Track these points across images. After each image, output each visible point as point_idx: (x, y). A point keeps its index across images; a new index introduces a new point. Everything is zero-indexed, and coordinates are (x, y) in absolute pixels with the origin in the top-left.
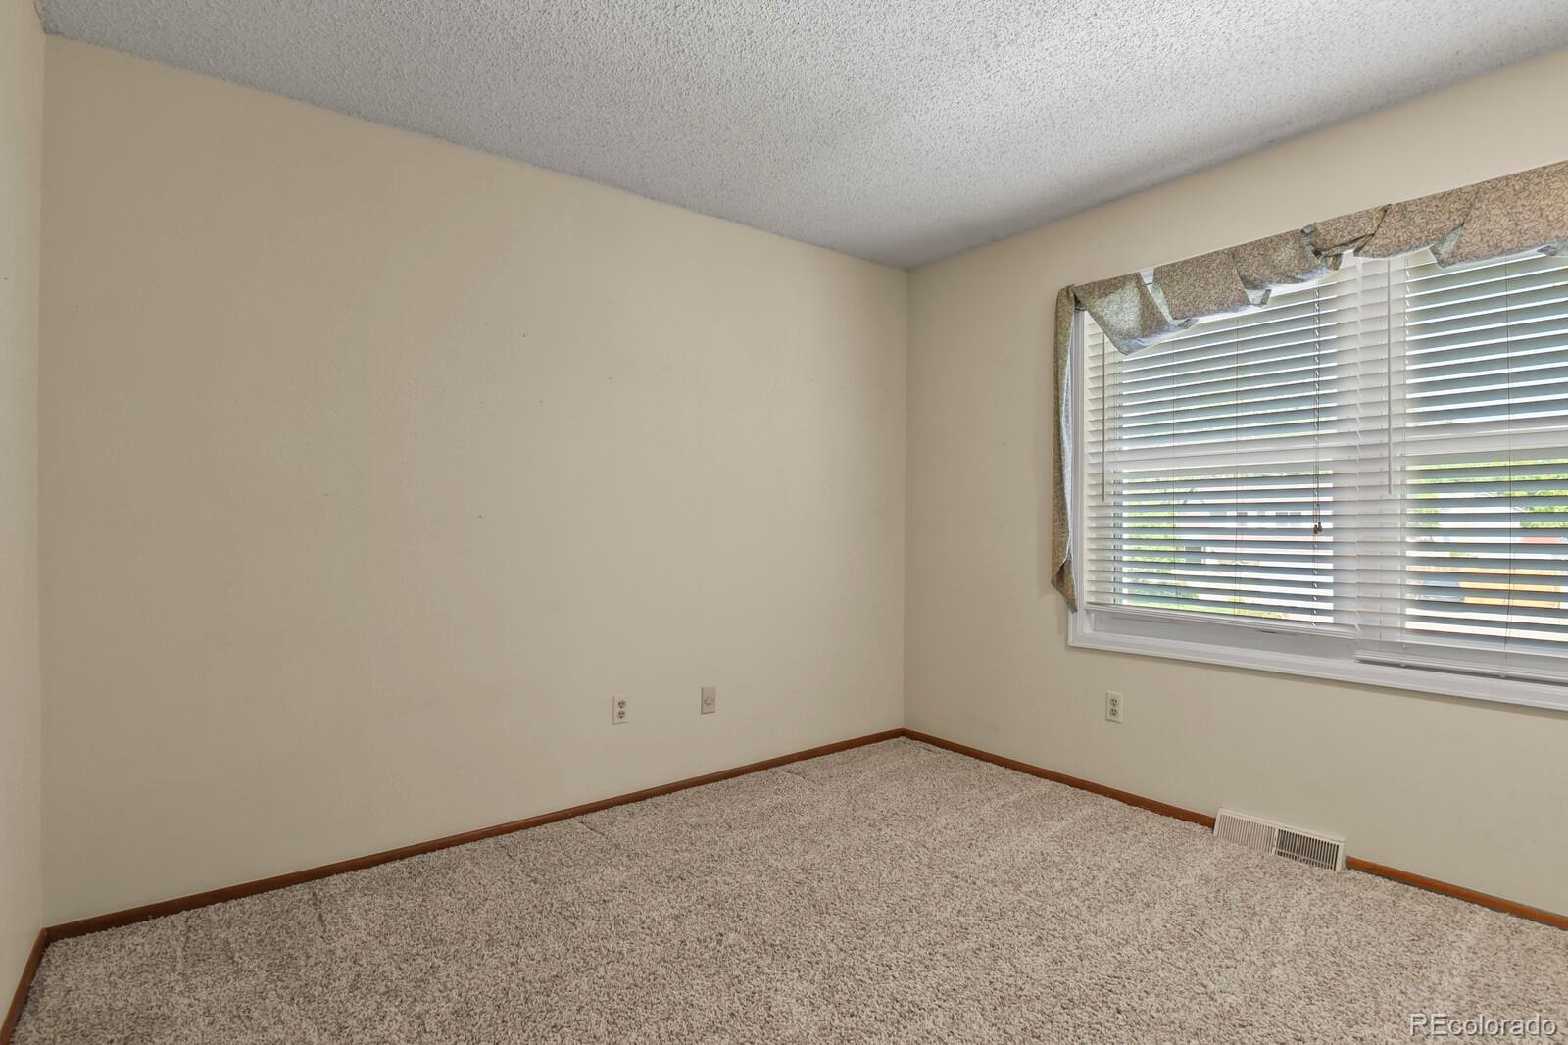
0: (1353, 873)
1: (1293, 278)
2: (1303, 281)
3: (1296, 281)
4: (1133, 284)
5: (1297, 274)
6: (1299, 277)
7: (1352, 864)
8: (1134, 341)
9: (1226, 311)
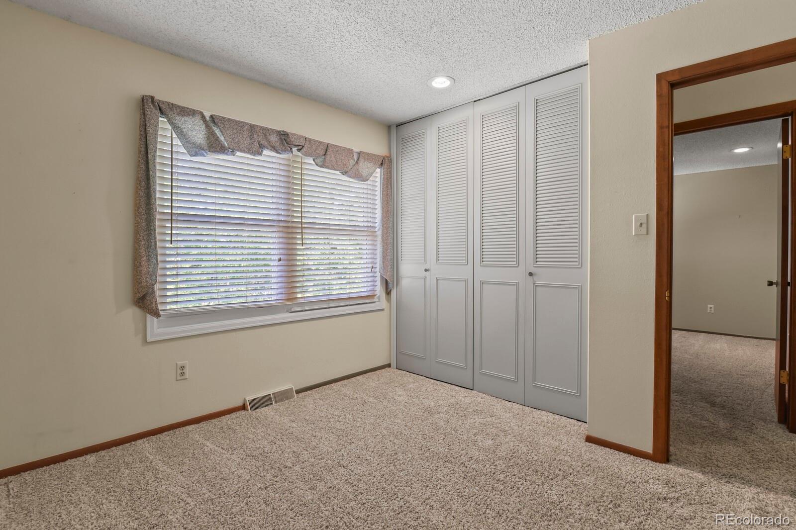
0: (301, 395)
1: (276, 150)
2: (280, 153)
3: (278, 153)
4: (200, 117)
5: (279, 150)
6: (280, 151)
7: (298, 392)
8: (203, 151)
9: (251, 154)
